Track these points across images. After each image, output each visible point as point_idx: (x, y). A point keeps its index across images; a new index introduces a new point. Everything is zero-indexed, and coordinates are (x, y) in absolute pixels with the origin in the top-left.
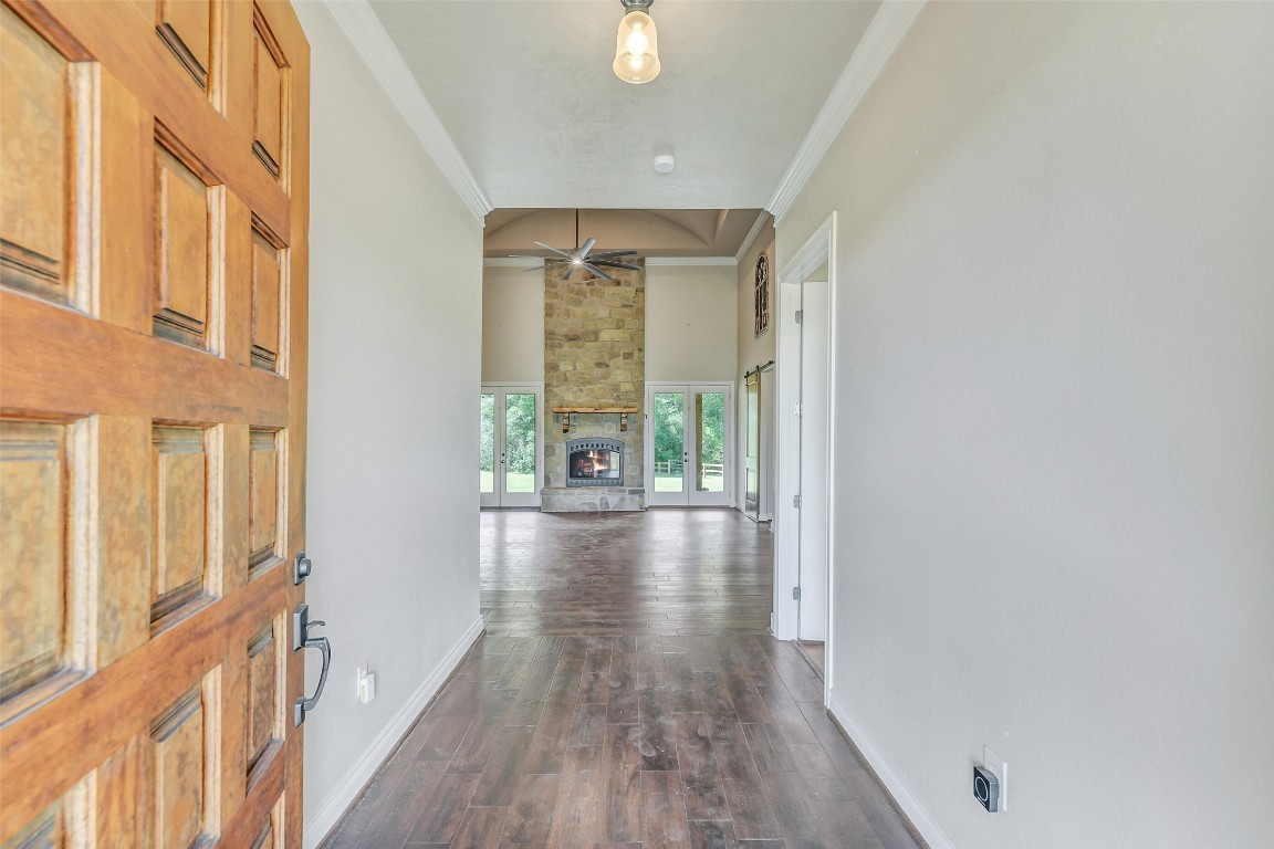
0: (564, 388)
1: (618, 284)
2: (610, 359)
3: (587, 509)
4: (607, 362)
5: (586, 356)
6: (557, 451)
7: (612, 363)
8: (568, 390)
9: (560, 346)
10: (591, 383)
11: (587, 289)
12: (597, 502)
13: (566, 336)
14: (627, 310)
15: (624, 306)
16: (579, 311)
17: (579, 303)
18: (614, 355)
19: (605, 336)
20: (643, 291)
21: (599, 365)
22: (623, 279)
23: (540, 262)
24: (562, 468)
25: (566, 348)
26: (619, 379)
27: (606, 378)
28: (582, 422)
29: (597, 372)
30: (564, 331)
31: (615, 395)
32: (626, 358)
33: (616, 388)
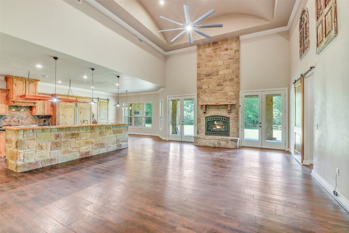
0: (205, 95)
1: (227, 50)
2: (223, 82)
3: (211, 145)
4: (222, 83)
5: (213, 82)
6: (202, 120)
7: (224, 84)
8: (206, 96)
9: (203, 79)
10: (215, 93)
11: (213, 54)
12: (216, 143)
13: (205, 75)
14: (231, 60)
15: (230, 59)
16: (210, 64)
17: (211, 61)
18: (225, 81)
19: (221, 73)
20: (238, 51)
21: (218, 85)
22: (229, 47)
23: (195, 47)
24: (204, 128)
25: (205, 80)
26: (228, 90)
27: (222, 90)
28: (212, 109)
29: (218, 88)
30: (204, 72)
31: (225, 97)
32: (230, 81)
33: (226, 94)
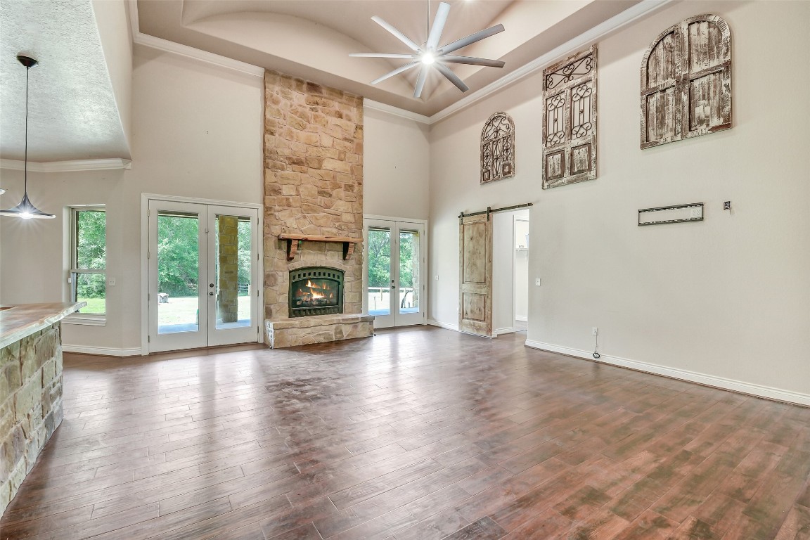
0: (287, 213)
1: (340, 116)
2: (333, 189)
3: (322, 340)
4: (330, 191)
5: (309, 182)
6: (280, 280)
7: (334, 193)
8: (291, 215)
9: (283, 169)
10: (314, 211)
11: (310, 114)
12: (332, 333)
13: (289, 158)
14: (347, 144)
15: (346, 139)
16: (302, 135)
17: (303, 127)
18: (338, 186)
19: (328, 165)
20: (361, 128)
21: (320, 193)
22: (345, 112)
24: (284, 299)
25: (288, 172)
26: (342, 209)
27: (329, 208)
28: (306, 251)
29: (321, 200)
30: (287, 152)
31: (337, 224)
32: (346, 190)
33: (337, 217)
